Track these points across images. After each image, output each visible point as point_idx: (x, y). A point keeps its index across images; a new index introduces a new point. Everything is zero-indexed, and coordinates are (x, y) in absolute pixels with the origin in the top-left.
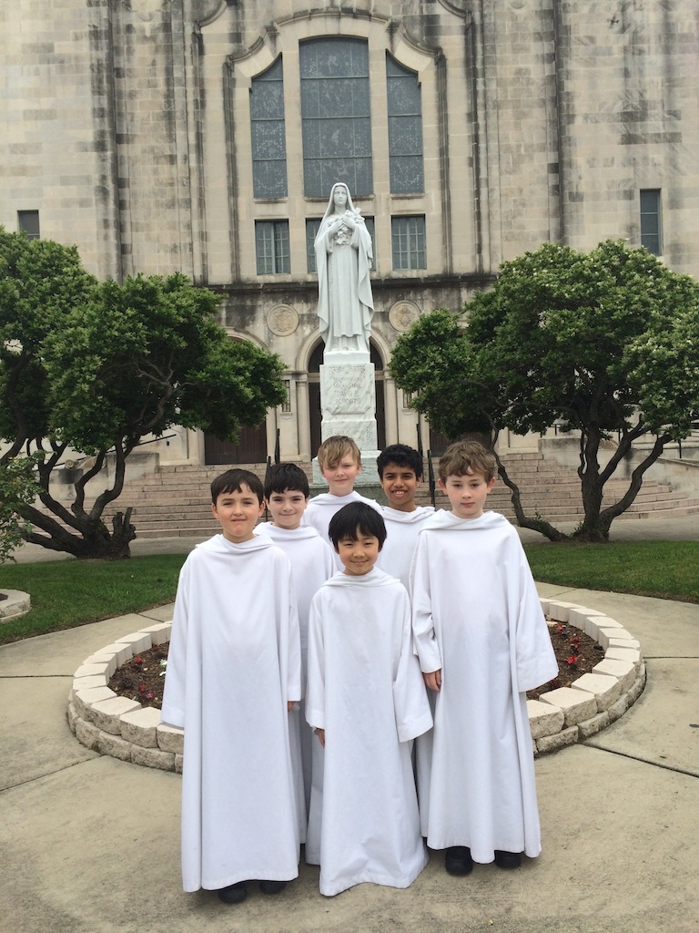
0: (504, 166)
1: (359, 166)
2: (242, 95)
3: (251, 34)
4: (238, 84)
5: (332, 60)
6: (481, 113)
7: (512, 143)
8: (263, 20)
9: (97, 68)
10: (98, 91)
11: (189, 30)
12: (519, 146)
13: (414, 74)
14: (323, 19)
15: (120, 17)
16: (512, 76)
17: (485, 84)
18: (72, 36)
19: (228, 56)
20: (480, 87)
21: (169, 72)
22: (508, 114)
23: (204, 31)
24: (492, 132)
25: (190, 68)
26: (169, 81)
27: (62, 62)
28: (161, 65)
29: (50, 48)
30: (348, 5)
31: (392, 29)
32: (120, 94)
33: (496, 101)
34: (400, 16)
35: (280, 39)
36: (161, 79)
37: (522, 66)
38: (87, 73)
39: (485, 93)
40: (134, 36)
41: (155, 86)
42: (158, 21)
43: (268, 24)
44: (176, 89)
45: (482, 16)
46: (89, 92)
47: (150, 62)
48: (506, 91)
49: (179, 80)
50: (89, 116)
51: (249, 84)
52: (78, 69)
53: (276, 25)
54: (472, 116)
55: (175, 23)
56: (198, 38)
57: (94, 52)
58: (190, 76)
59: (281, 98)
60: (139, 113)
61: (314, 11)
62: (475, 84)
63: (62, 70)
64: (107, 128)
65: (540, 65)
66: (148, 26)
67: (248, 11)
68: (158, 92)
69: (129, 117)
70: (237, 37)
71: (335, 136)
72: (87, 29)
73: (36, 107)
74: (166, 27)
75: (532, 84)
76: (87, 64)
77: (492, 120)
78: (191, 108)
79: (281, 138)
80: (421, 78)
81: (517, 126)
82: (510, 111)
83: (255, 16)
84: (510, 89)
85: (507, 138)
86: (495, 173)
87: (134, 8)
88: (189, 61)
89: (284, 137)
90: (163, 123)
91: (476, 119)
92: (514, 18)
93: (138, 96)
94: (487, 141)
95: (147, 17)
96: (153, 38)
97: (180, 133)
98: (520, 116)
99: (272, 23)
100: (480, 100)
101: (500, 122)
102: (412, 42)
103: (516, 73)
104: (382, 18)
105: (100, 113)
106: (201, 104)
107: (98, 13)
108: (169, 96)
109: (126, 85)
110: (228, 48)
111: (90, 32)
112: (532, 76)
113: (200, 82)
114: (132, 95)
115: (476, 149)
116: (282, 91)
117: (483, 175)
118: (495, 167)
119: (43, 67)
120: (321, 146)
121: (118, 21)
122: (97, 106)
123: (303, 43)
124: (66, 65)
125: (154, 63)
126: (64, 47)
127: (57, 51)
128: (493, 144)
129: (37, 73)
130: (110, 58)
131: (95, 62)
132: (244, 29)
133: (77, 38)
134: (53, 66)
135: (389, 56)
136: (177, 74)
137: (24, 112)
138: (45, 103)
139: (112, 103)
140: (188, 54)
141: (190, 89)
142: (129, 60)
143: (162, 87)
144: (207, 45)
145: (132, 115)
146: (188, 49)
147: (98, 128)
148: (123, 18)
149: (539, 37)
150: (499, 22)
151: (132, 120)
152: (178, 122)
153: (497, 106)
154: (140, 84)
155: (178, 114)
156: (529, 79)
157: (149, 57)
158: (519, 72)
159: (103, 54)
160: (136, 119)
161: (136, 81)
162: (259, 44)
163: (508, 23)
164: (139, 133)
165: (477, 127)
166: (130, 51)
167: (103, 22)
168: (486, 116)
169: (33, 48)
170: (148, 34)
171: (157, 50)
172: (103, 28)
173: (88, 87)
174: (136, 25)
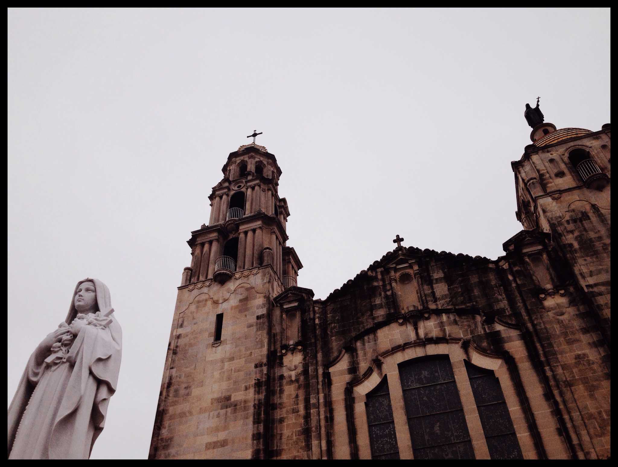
0: (592, 431)
1: (462, 449)
2: (360, 408)
3: (363, 366)
4: (356, 401)
5: (425, 373)
6: (556, 392)
7: (593, 411)
8: (370, 355)
9: (258, 406)
10: (257, 421)
11: (320, 371)
12: (600, 413)
13: (490, 373)
14: (413, 348)
15: (276, 371)
16: (574, 361)
17: (552, 370)
18: (243, 388)
19: (347, 383)
20: (549, 374)
21: (307, 400)
22: (580, 390)
23: (331, 370)
24: (571, 405)
25: (321, 396)
26: (307, 407)
27: (236, 405)
28: (301, 397)
29: (228, 398)
30: (430, 336)
31: (465, 346)
32: (273, 421)
33: (566, 380)
34: (470, 336)
35: (384, 366)
36: (301, 407)
37: (579, 353)
38: (251, 410)
39: (554, 376)
40: (284, 382)
41: (298, 411)
42: (300, 369)
43: (374, 358)
44: (312, 411)
45: (534, 325)
46: (252, 423)
47: (294, 396)
48: (572, 372)
49: (314, 404)
50: (250, 441)
51: (365, 399)
52: (245, 408)
53: (380, 358)
54: (548, 396)
55: (311, 369)
56: (327, 376)
57: (257, 396)
58: (322, 400)
59: (390, 406)
60: (286, 432)
61: (406, 344)
62: (544, 372)
63: (235, 411)
64: (261, 447)
65: (594, 349)
66: (293, 373)
67: (360, 353)
68: (300, 416)
69: (278, 437)
70: (353, 369)
71: (437, 428)
72: (254, 382)
73: (215, 439)
74: (305, 372)
75: (593, 363)
76: (251, 404)
77: (568, 396)
78: (323, 423)
79: (393, 435)
80: (497, 375)
81: (592, 396)
82: (581, 387)
83: (365, 354)
84: (575, 370)
85: (586, 407)
86: (586, 438)
87: (285, 364)
88: (321, 391)
89: (395, 434)
90: (302, 437)
91: (553, 396)
92: (560, 322)
93: (286, 420)
94: (569, 413)
95: (293, 368)
96: (297, 381)
97: (315, 443)
98: (592, 389)
99: (377, 357)
100: (552, 383)
101: (576, 396)
102: (483, 352)
103: (576, 358)
104: (455, 340)
105: (256, 437)
106: (330, 419)
107: (261, 371)
108: (307, 417)
109: (278, 414)
110: (347, 378)
111: (255, 384)
112: (591, 358)
113: (329, 404)
114: (282, 420)
115: (561, 421)
116: (390, 401)
117: (575, 441)
118: (584, 433)
119: (223, 412)
120: (427, 437)
121: (274, 374)
122: (255, 432)
123: (401, 366)
124: (238, 407)
125: (297, 396)
126: (238, 396)
127: (232, 400)
128: (576, 415)
129: (218, 416)
130: (267, 397)
131: (256, 402)
132: (358, 364)
133: (246, 388)
134: (229, 410)
135: (468, 364)
136: (313, 401)
137: (207, 444)
138: (222, 436)
139: (266, 428)
140: (320, 387)
141: (322, 410)
142: (280, 397)
143: (302, 412)
144: (334, 379)
145: (281, 434)
146: (321, 383)
147: (255, 447)
148: (278, 372)
149: (585, 331)
150: (548, 327)
151: (281, 439)
152: (313, 434)
153: (569, 385)
154: (287, 411)
155: (314, 429)
156: (589, 360)
157: (294, 393)
158: (578, 357)
159: (262, 396)
160: (283, 437)
161: (284, 410)
162: (368, 373)
163: (557, 327)
164: (285, 447)
165: (556, 403)
166: (282, 391)
167: (264, 376)
168: (561, 394)
169: (219, 400)
170: (293, 378)
171: (299, 388)
172: (264, 380)
173: (251, 420)
174: (286, 374)
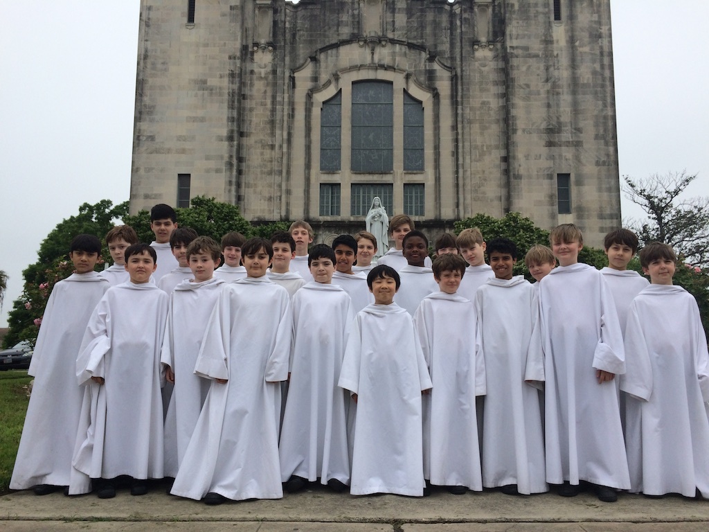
0: (473, 157)
1: (385, 154)
2: (316, 111)
3: (324, 77)
4: (314, 105)
5: (371, 92)
6: (460, 126)
7: (479, 143)
8: (331, 69)
9: (232, 94)
10: (231, 107)
11: (287, 74)
12: (483, 146)
13: (421, 102)
14: (367, 70)
15: (248, 65)
16: (479, 105)
17: (462, 110)
18: (218, 76)
19: (310, 90)
20: (460, 111)
21: (274, 97)
22: (476, 127)
23: (296, 75)
24: (466, 137)
25: (286, 96)
26: (274, 102)
27: (211, 90)
28: (269, 94)
29: (205, 82)
30: (382, 63)
31: (408, 77)
32: (244, 109)
33: (469, 119)
34: (413, 70)
35: (341, 81)
36: (269, 101)
37: (486, 100)
38: (226, 97)
39: (462, 114)
40: (255, 77)
41: (266, 105)
42: (269, 69)
43: (334, 72)
44: (277, 107)
45: (462, 71)
46: (226, 108)
47: (263, 91)
48: (475, 114)
49: (280, 102)
50: (225, 121)
51: (321, 105)
52: (221, 94)
53: (339, 73)
54: (455, 128)
55: (279, 70)
56: (292, 79)
57: (231, 85)
58: (286, 100)
59: (340, 114)
60: (255, 120)
61: (361, 66)
62: (457, 109)
63: (211, 94)
64: (235, 128)
65: (496, 99)
66: (263, 71)
67: (323, 64)
68: (267, 108)
69: (248, 122)
70: (315, 79)
71: (371, 137)
72: (227, 72)
73: (194, 115)
74: (274, 72)
75: (491, 110)
76: (226, 91)
77: (467, 130)
78: (286, 118)
79: (338, 137)
80: (424, 105)
81: (482, 134)
82: (477, 125)
83: (326, 67)
84: (478, 112)
85: (475, 141)
86: (468, 161)
87: (255, 61)
88: (286, 91)
89: (340, 136)
90: (268, 126)
91: (457, 130)
92: (481, 72)
93: (255, 110)
94: (463, 142)
95: (263, 66)
96: (266, 78)
97: (278, 132)
98: (483, 128)
99: (337, 71)
100: (459, 119)
101: (472, 131)
102: (419, 85)
103: (482, 104)
104: (402, 71)
105: (231, 120)
106: (292, 116)
107: (235, 63)
108: (273, 111)
109: (248, 104)
110: (310, 85)
111: (229, 74)
112: (491, 106)
113: (292, 104)
114: (251, 110)
115: (457, 147)
116: (340, 110)
117: (460, 161)
118: (468, 158)
119: (201, 93)
120: (362, 142)
121: (246, 68)
122: (230, 116)
123: (354, 83)
124: (214, 91)
125: (265, 92)
126: (213, 82)
127: (208, 84)
128: (467, 144)
129: (196, 95)
130: (240, 89)
131: (231, 91)
132: (320, 74)
133: (221, 77)
134: (206, 92)
135: (405, 92)
136: (279, 99)
137: (187, 117)
138: (200, 113)
139: (239, 114)
140: (286, 88)
141: (286, 107)
142: (251, 90)
143: (269, 106)
144: (298, 83)
145: (251, 121)
146: (286, 85)
147: (230, 128)
148: (249, 66)
149: (496, 83)
150: (472, 74)
151: (250, 124)
152: (277, 126)
153: (470, 122)
154: (256, 104)
155: (278, 121)
156: (489, 107)
157: (263, 89)
158: (483, 103)
159: (236, 87)
160: (252, 123)
161: (254, 102)
162: (328, 83)
163: (477, 75)
164: (254, 131)
165: (457, 134)
166: (252, 85)
167: (237, 69)
168: (463, 128)
169: (196, 82)
170: (263, 75)
171: (268, 85)
172: (237, 72)
173: (225, 105)
174: (256, 70)
